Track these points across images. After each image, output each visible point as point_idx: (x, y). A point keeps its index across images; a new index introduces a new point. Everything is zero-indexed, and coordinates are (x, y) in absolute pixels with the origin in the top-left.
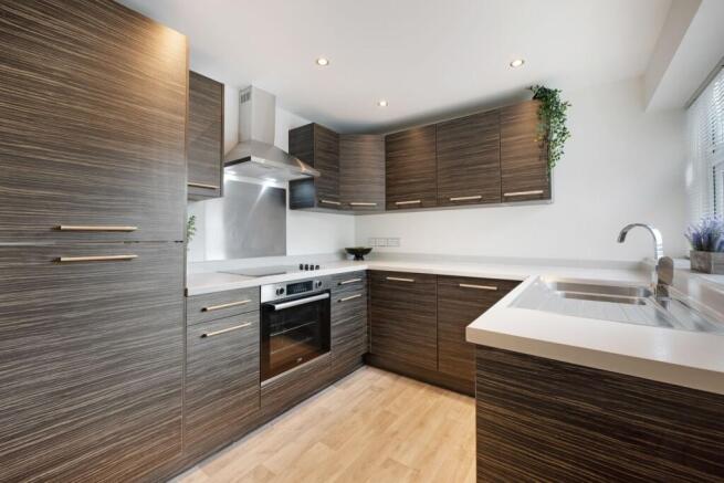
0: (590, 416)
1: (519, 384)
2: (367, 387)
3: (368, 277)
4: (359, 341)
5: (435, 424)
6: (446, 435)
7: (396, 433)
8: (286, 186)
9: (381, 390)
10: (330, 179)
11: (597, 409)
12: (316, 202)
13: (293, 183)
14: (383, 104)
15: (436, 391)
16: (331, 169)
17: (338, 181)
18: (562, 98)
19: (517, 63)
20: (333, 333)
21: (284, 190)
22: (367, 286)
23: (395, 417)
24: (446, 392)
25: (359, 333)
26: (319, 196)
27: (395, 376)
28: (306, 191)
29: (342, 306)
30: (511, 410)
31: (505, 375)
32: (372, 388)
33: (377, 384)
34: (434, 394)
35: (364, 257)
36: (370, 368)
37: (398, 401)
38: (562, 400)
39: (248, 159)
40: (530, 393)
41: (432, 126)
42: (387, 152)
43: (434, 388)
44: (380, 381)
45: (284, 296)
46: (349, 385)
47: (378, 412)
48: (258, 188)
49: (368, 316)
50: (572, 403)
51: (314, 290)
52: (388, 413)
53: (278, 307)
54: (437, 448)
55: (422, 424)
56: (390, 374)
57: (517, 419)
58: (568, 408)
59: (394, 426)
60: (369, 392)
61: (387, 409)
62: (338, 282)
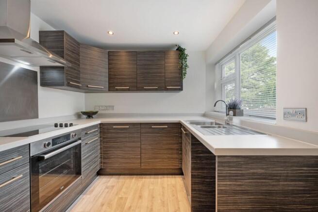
0: (261, 174)
1: (237, 169)
2: (104, 187)
3: (100, 127)
4: (96, 164)
5: (146, 194)
6: (153, 197)
7: (130, 207)
8: (37, 69)
9: (113, 187)
10: (75, 69)
11: (263, 171)
12: (66, 83)
13: (43, 68)
14: (111, 33)
15: (140, 178)
16: (76, 63)
17: (79, 71)
18: (186, 52)
19: (176, 33)
20: (83, 164)
21: (36, 73)
22: (101, 132)
23: (126, 199)
24: (144, 176)
25: (96, 159)
26: (67, 79)
27: (117, 176)
28: (54, 75)
29: (87, 146)
30: (233, 181)
31: (229, 167)
32: (107, 187)
33: (109, 184)
34: (140, 179)
35: (93, 116)
36: (102, 177)
37: (124, 190)
38: (252, 171)
39: (12, 41)
40: (240, 172)
41: (135, 52)
42: (109, 60)
43: (139, 176)
44: (110, 182)
45: (51, 147)
46: (92, 191)
47: (116, 200)
48: (10, 67)
49: (101, 149)
50: (255, 171)
51: (71, 140)
52: (121, 198)
53: (46, 156)
54: (152, 206)
55: (140, 197)
56: (114, 176)
57: (235, 185)
58: (253, 174)
59: (128, 204)
60: (107, 190)
61: (120, 196)
62: (85, 132)
